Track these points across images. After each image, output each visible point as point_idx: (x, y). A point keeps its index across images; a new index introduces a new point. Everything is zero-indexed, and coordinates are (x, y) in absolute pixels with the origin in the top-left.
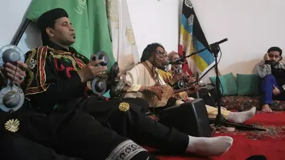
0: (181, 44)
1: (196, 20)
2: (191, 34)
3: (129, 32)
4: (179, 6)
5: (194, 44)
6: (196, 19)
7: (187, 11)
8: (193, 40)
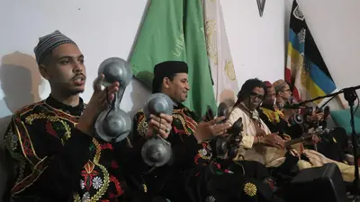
0: (289, 67)
1: (309, 36)
2: (303, 54)
3: (229, 66)
4: (286, 21)
5: (306, 67)
6: (308, 34)
7: (296, 25)
8: (305, 62)
